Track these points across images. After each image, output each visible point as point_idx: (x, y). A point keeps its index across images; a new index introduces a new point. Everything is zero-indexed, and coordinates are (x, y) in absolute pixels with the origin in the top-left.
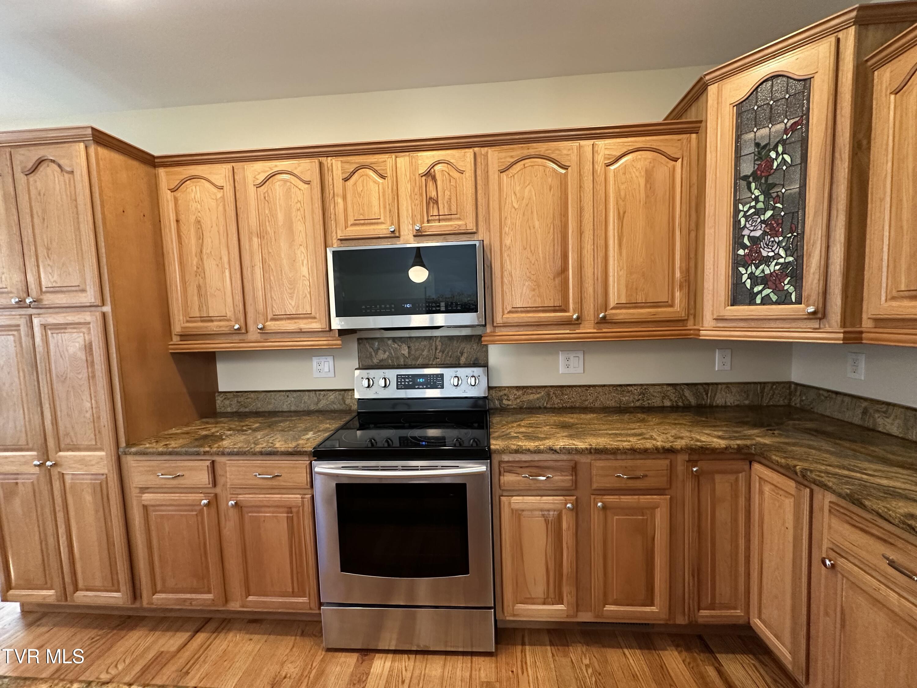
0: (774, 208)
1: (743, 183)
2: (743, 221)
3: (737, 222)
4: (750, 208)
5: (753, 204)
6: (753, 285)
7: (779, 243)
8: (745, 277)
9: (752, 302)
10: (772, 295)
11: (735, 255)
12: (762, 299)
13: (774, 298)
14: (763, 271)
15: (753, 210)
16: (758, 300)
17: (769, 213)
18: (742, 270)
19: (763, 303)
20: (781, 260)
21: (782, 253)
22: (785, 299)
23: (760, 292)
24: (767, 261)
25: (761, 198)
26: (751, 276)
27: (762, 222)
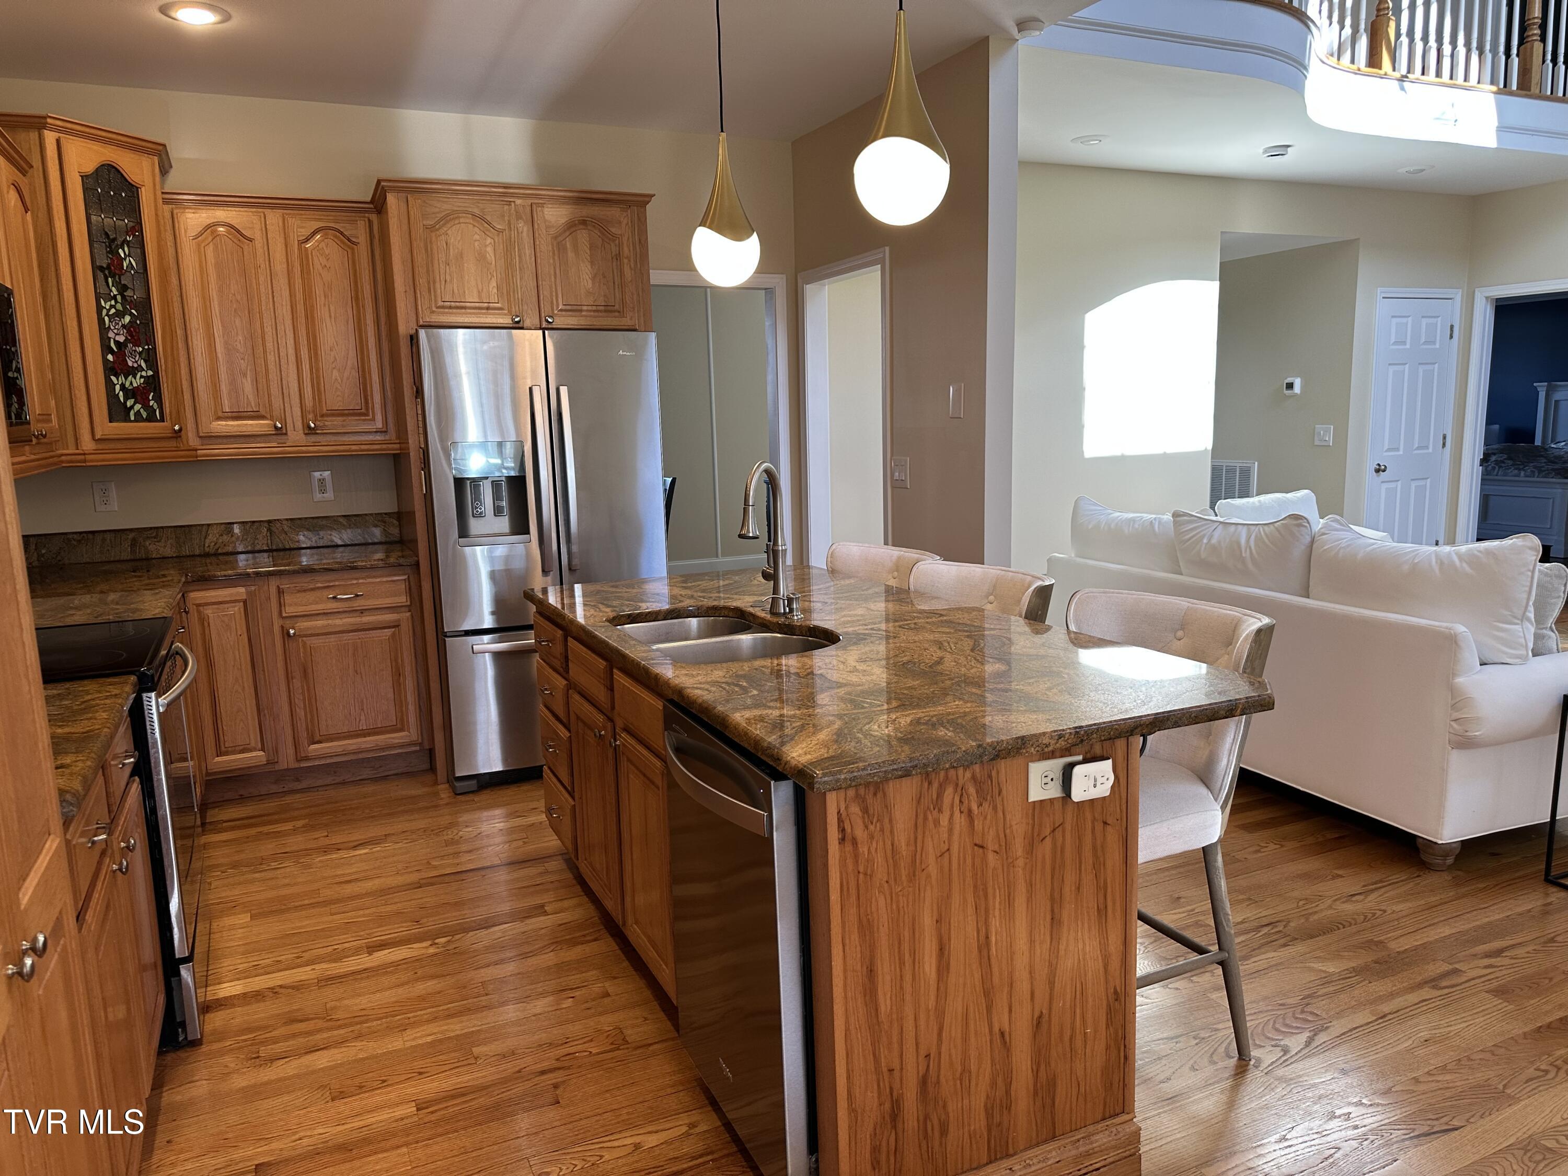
0: (131, 314)
1: (101, 276)
2: (106, 319)
3: (101, 321)
4: (111, 306)
5: (113, 302)
6: (126, 398)
7: (140, 353)
8: (118, 388)
9: (127, 419)
10: (142, 411)
11: (105, 361)
12: (135, 414)
13: (144, 415)
14: (131, 383)
15: (113, 311)
16: (132, 418)
17: (127, 319)
18: (113, 378)
19: (136, 421)
20: (144, 374)
21: (143, 365)
22: (151, 418)
23: (132, 407)
24: (133, 372)
25: (119, 298)
26: (123, 387)
27: (124, 326)
